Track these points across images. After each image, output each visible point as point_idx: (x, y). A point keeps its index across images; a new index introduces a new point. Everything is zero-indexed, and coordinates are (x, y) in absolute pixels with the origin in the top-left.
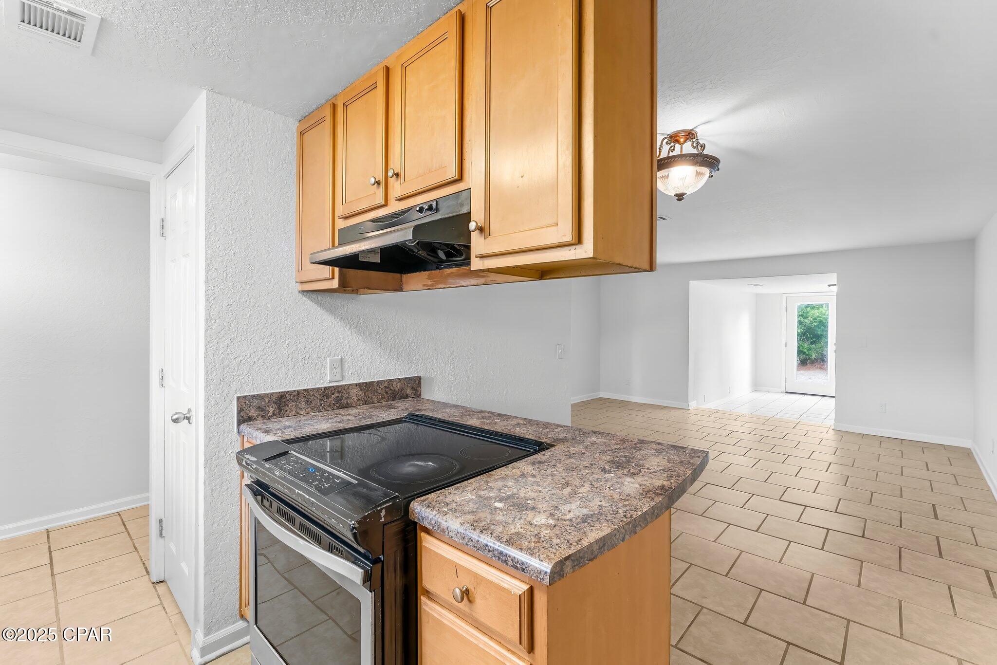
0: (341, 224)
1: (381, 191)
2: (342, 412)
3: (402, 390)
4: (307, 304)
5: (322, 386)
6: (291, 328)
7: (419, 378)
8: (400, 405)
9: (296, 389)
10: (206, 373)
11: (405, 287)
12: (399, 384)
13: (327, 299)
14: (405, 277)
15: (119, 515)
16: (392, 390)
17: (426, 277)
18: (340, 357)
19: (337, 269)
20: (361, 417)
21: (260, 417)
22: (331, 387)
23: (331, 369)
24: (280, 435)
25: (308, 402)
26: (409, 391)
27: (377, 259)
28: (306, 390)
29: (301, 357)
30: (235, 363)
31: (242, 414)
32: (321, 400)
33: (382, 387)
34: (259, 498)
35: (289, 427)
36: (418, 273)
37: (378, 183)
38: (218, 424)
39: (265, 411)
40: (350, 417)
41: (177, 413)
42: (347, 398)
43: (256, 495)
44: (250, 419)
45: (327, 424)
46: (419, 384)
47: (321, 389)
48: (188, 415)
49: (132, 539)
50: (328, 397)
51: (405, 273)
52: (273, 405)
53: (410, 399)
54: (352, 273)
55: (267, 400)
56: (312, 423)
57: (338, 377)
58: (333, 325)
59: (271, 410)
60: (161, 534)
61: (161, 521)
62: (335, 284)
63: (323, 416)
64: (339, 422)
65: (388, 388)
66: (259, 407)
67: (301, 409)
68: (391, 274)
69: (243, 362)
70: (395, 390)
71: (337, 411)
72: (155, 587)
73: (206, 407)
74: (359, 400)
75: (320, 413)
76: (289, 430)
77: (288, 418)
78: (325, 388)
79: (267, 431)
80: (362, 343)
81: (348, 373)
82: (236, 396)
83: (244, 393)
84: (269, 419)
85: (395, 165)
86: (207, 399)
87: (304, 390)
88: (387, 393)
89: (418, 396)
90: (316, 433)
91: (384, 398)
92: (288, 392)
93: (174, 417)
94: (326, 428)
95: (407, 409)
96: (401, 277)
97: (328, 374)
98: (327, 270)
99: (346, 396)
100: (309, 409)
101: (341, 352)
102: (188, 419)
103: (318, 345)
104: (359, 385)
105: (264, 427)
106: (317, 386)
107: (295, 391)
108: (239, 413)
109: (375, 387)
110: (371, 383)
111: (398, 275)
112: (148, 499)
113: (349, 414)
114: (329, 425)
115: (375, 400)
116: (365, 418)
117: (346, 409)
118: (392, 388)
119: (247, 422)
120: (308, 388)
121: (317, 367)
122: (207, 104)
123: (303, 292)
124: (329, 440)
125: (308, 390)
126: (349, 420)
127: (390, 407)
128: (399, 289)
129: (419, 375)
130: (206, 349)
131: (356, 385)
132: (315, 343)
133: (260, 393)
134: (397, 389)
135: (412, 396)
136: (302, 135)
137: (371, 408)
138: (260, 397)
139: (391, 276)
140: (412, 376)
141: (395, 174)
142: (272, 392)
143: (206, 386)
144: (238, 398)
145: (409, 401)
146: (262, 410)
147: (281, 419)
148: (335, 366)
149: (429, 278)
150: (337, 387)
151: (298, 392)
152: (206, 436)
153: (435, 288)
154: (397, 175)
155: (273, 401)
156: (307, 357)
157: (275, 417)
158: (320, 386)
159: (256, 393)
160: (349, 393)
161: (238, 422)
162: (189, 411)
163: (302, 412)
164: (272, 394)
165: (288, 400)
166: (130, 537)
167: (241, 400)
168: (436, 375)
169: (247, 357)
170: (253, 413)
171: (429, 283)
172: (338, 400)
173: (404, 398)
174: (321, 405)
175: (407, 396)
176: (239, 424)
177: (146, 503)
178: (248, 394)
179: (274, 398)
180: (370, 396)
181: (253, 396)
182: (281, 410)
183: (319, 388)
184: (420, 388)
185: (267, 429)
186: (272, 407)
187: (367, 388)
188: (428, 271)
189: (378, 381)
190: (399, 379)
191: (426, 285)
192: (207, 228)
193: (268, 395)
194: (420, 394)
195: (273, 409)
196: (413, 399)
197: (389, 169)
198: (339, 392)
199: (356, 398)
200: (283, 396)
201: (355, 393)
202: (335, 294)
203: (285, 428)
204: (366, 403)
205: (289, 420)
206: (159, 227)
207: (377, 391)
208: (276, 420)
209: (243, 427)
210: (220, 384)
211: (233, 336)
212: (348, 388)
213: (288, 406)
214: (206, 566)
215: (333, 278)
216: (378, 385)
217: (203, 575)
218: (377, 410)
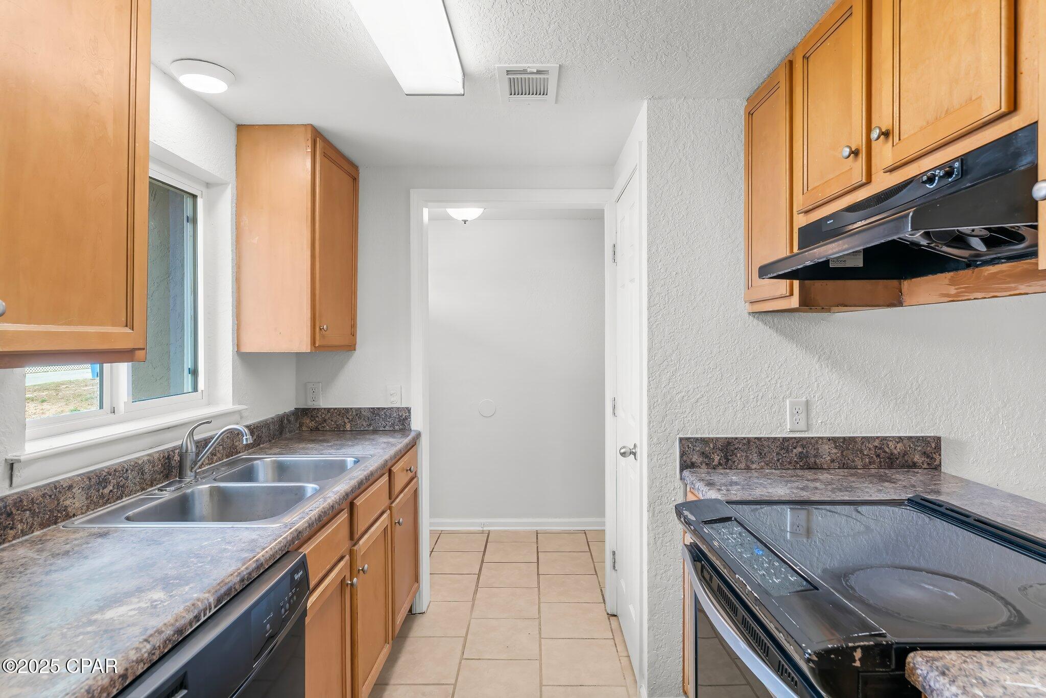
0: (801, 221)
1: (860, 165)
2: (809, 474)
3: (904, 455)
4: (758, 327)
5: (779, 436)
6: (739, 359)
7: (938, 440)
8: (902, 477)
9: (746, 436)
10: (649, 408)
11: (906, 299)
12: (899, 446)
13: (786, 321)
14: (906, 284)
15: (585, 533)
16: (886, 452)
17: (947, 282)
18: (804, 399)
19: (796, 283)
20: (834, 486)
21: (704, 465)
22: (791, 438)
23: (792, 415)
24: (724, 492)
25: (761, 454)
26: (917, 458)
27: (859, 263)
28: (759, 439)
29: (752, 397)
30: (677, 399)
31: (685, 458)
32: (778, 454)
33: (871, 446)
34: (699, 565)
35: (736, 484)
36: (930, 277)
37: (855, 153)
38: (660, 466)
39: (710, 458)
40: (818, 484)
41: (624, 447)
42: (815, 456)
43: (695, 561)
44: (692, 465)
45: (786, 488)
46: (938, 448)
47: (779, 440)
48: (634, 451)
49: (593, 562)
50: (787, 451)
51: (906, 279)
52: (718, 452)
53: (920, 471)
54: (818, 286)
55: (711, 446)
56: (765, 483)
57: (802, 425)
58: (795, 356)
59: (717, 458)
60: (614, 567)
61: (614, 553)
62: (794, 302)
63: (781, 477)
64: (802, 489)
65: (880, 448)
66: (703, 453)
67: (753, 463)
68: (881, 281)
69: (686, 398)
70: (892, 454)
71: (800, 472)
72: (609, 619)
73: (649, 445)
74: (833, 461)
75: (777, 471)
76: (735, 488)
77: (736, 471)
78: (784, 438)
79: (710, 484)
80: (837, 382)
81: (817, 421)
82: (678, 436)
83: (687, 434)
84: (714, 469)
85: (883, 119)
86: (650, 437)
87: (755, 438)
88: (878, 456)
89: (934, 466)
90: (768, 499)
91: (874, 463)
92: (736, 438)
93: (622, 451)
94: (782, 494)
95: (914, 486)
96: (900, 284)
97: (788, 422)
98: (782, 286)
99: (813, 452)
100: (763, 464)
101: (806, 393)
102: (635, 454)
103: (773, 382)
104: (834, 440)
105: (708, 478)
106: (773, 436)
107: (744, 438)
108: (682, 456)
109: (859, 446)
110: (852, 440)
111: (895, 282)
112: (603, 524)
113: (817, 479)
114: (788, 492)
115: (859, 463)
116: (840, 490)
117: (813, 471)
118: (887, 450)
119: (690, 468)
120: (761, 436)
121: (774, 410)
122: (648, 115)
123: (754, 314)
124: (790, 508)
125: (761, 438)
126: (816, 488)
127: (883, 479)
128: (896, 301)
129: (938, 435)
130: (649, 382)
131: (829, 439)
132: (770, 379)
133: (703, 436)
134: (896, 452)
135: (924, 467)
136: (750, 116)
137: (852, 475)
138: (705, 441)
139: (882, 286)
140: (923, 435)
141: (883, 134)
142: (718, 436)
143: (650, 422)
144: (681, 439)
145: (917, 473)
146: (707, 457)
147: (728, 471)
148: (797, 410)
149: (952, 283)
150: (801, 439)
151: (749, 440)
152: (649, 477)
153: (964, 298)
154: (886, 134)
155: (719, 448)
156: (760, 397)
157: (721, 467)
158: (776, 436)
159: (699, 436)
160: (818, 449)
161: (680, 467)
162: (635, 446)
163: (754, 466)
164: (717, 439)
165: (736, 449)
166: (593, 560)
167: (684, 442)
168: (972, 436)
169: (690, 392)
170: (696, 458)
171: (952, 290)
172: (801, 456)
173: (909, 467)
174: (778, 460)
175: (914, 465)
176: (682, 470)
177: (603, 528)
178: (691, 436)
179: (719, 445)
180: (851, 457)
181: (697, 439)
182: (728, 460)
183: (775, 438)
184: (940, 455)
185: (711, 482)
186: (718, 455)
187: (845, 444)
188: (949, 271)
189: (863, 438)
190: (900, 438)
191: (948, 295)
192: (649, 250)
193: (712, 439)
194: (940, 465)
195: (719, 458)
196: (926, 471)
197: (873, 127)
198: (803, 447)
199: (829, 458)
200: (730, 443)
201: (826, 451)
202: (797, 314)
203: (732, 483)
204: (843, 466)
205: (738, 474)
206: (611, 253)
207: (861, 451)
208: (722, 471)
209: (686, 473)
210: (663, 421)
211: (675, 368)
212: (817, 442)
213: (736, 456)
214: (649, 620)
215: (792, 294)
216: (863, 443)
217: (647, 629)
218: (862, 480)
